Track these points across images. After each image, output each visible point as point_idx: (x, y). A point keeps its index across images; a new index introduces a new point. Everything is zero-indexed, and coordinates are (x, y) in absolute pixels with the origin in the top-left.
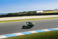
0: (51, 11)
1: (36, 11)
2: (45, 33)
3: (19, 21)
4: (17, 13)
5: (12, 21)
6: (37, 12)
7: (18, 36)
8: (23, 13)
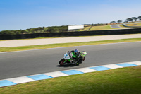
0: (103, 25)
1: (67, 27)
2: (83, 76)
3: (25, 50)
4: (23, 31)
5: (8, 49)
6: (70, 28)
7: (19, 85)
8: (37, 29)
